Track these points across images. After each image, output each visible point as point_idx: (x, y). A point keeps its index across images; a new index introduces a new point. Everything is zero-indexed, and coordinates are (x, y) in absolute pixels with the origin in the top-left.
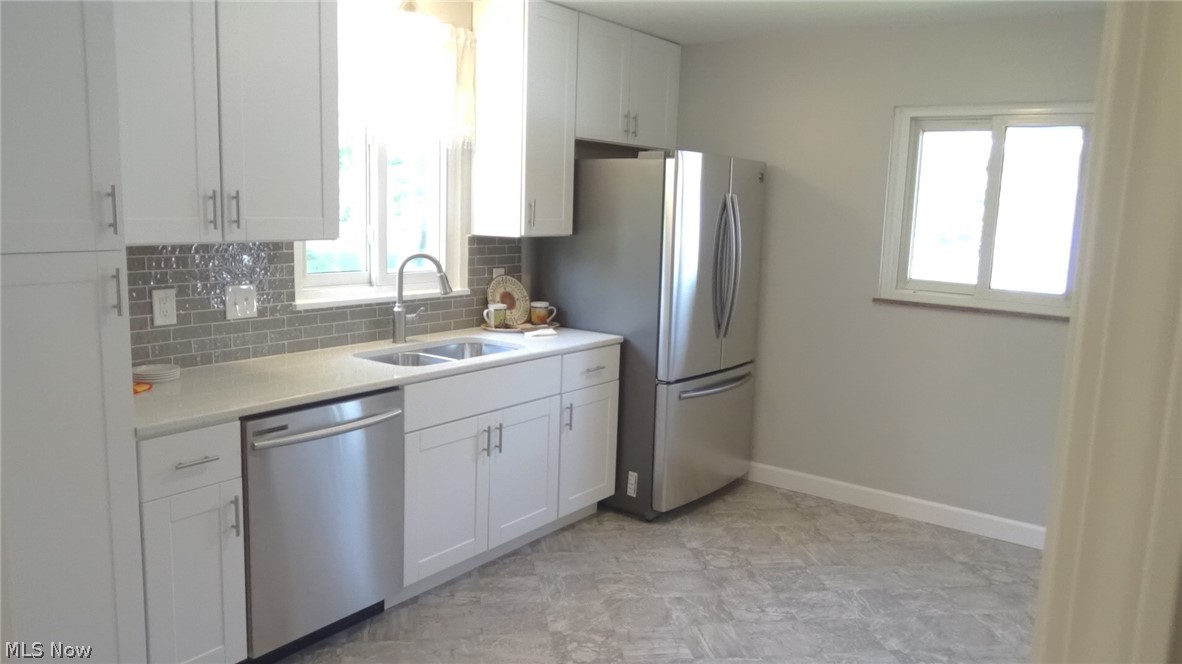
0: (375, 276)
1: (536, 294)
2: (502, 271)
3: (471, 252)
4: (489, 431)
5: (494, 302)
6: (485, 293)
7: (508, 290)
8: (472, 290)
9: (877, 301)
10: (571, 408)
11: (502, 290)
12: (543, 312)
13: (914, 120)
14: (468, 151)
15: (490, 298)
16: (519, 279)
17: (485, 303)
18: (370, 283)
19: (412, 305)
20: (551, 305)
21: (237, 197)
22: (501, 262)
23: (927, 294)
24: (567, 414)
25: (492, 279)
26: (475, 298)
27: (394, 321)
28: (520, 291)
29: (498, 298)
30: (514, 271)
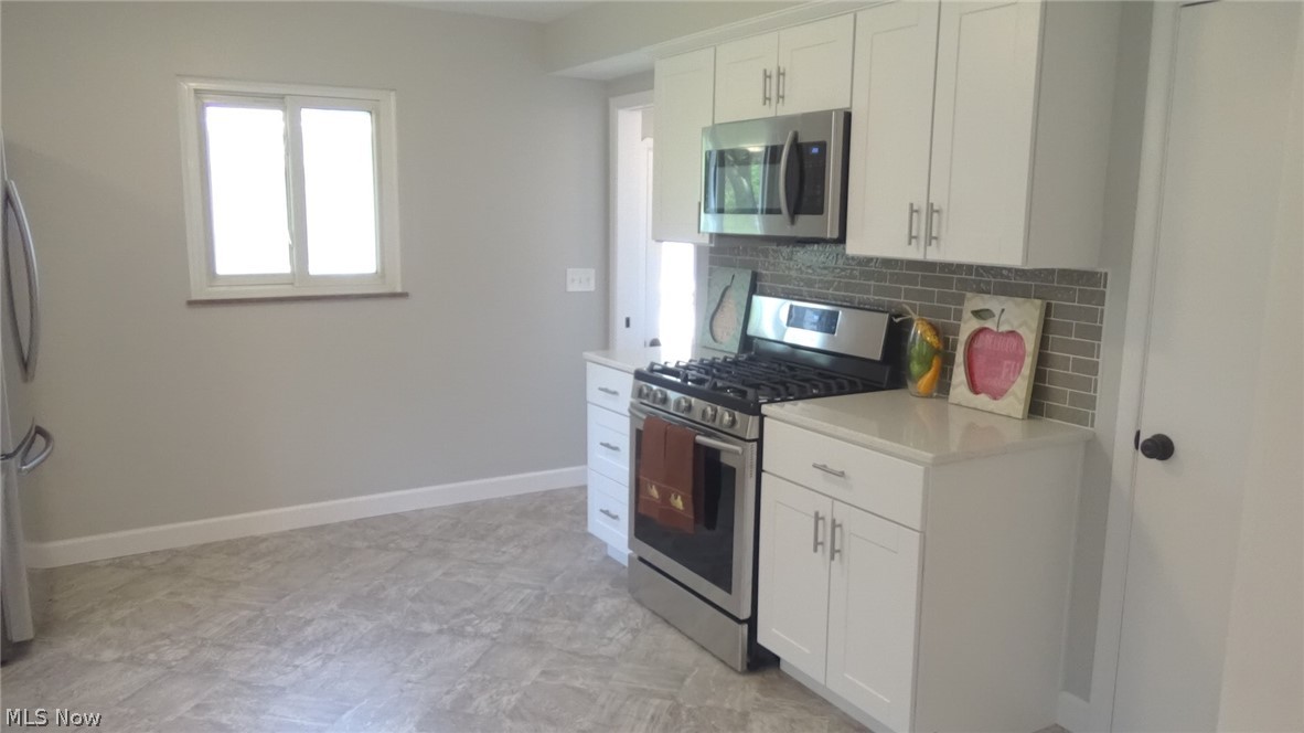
9: (192, 303)
13: (197, 91)
23: (244, 288)
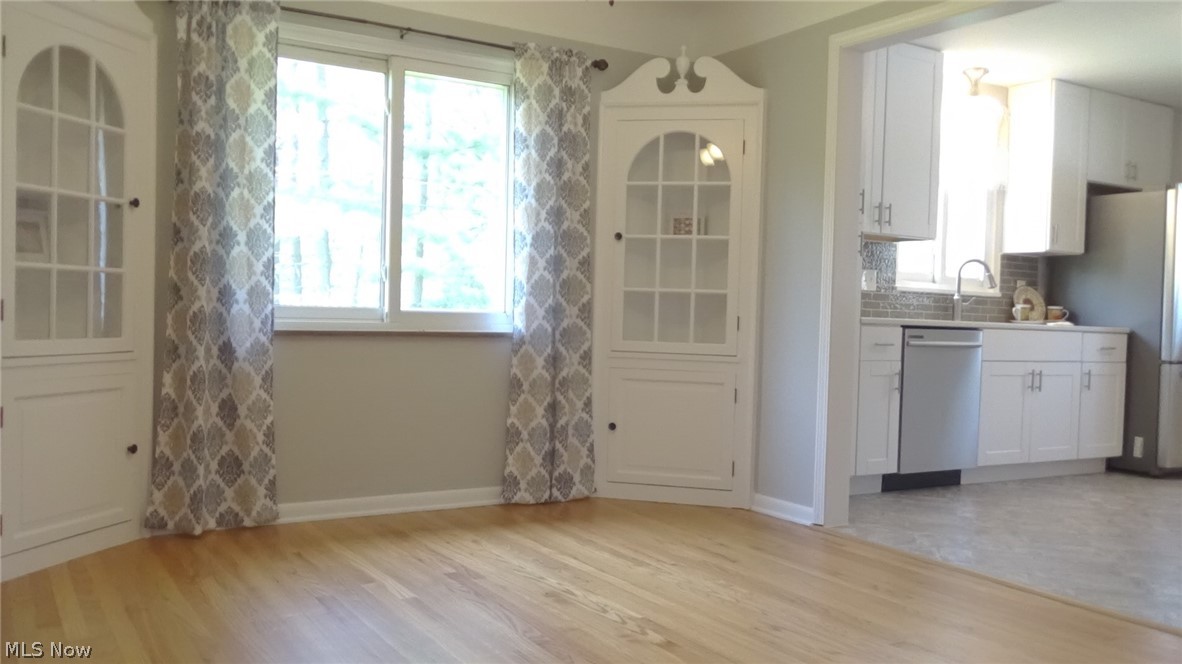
0: (937, 279)
1: (1050, 300)
2: (1023, 283)
3: (1003, 266)
4: (1033, 374)
5: (1018, 303)
6: (1012, 298)
7: (1029, 297)
8: (1003, 295)
10: (1089, 374)
11: (1024, 297)
12: (1059, 313)
14: (1002, 193)
15: (1015, 301)
16: (1036, 289)
17: (1013, 305)
18: (934, 281)
19: (965, 298)
20: (1065, 308)
21: (890, 208)
22: (1023, 276)
24: (1086, 378)
25: (1016, 288)
26: (1004, 300)
27: (953, 307)
28: (1038, 299)
29: (1021, 301)
30: (1032, 284)
